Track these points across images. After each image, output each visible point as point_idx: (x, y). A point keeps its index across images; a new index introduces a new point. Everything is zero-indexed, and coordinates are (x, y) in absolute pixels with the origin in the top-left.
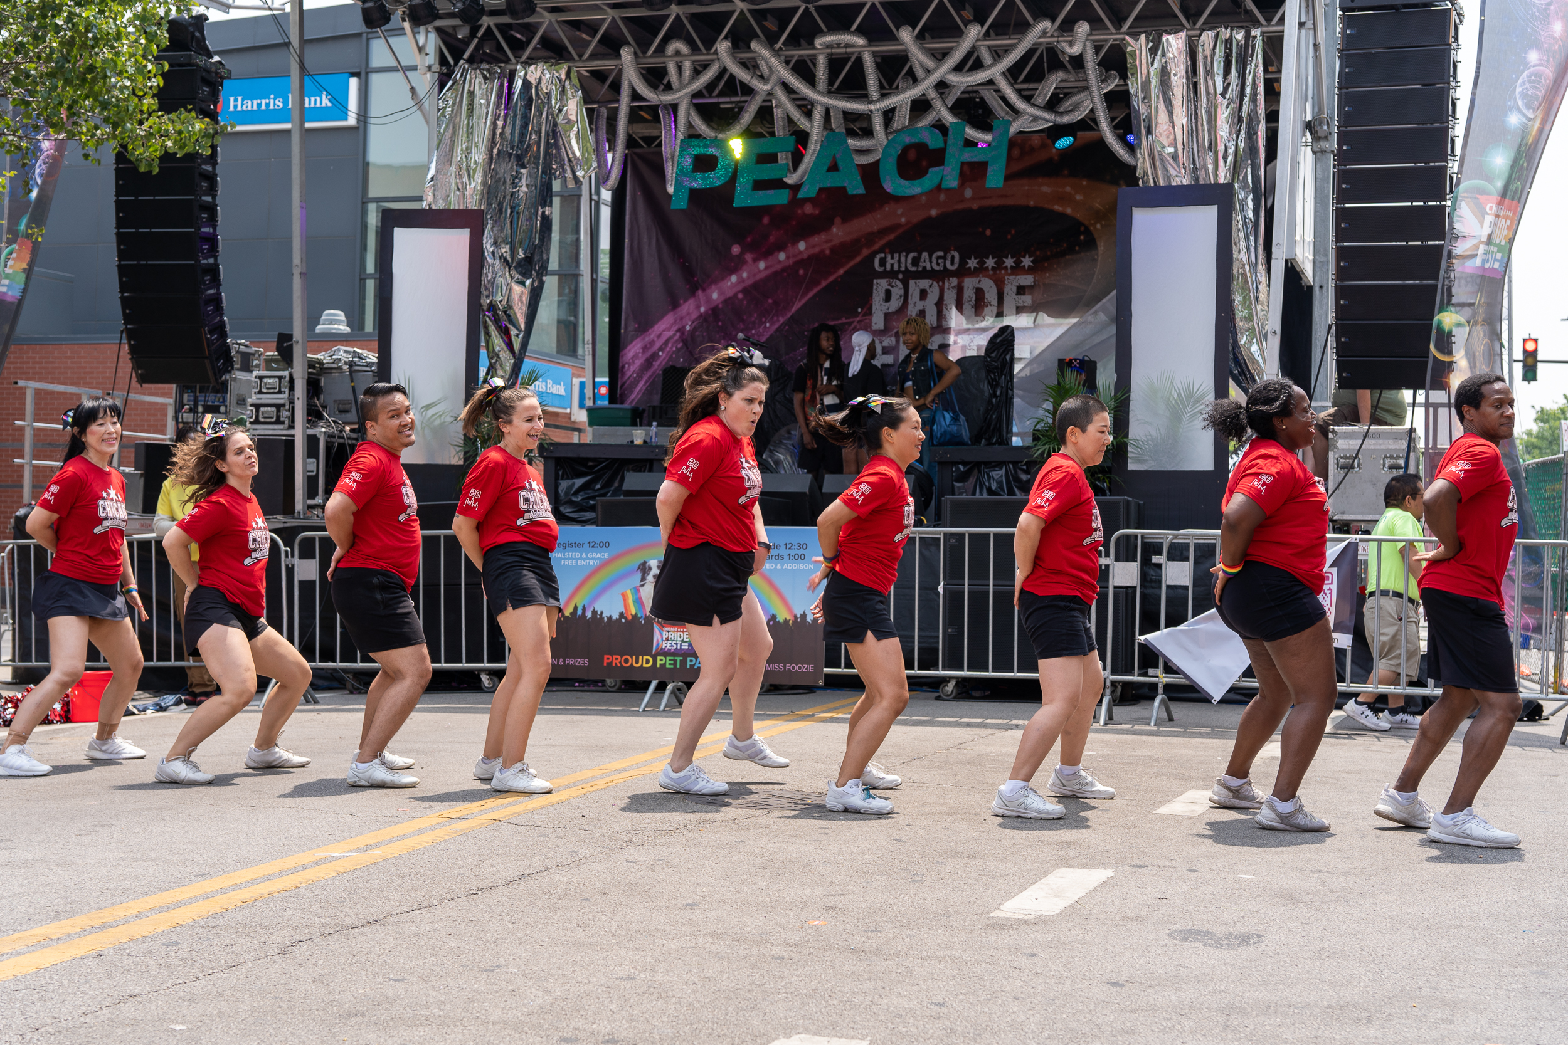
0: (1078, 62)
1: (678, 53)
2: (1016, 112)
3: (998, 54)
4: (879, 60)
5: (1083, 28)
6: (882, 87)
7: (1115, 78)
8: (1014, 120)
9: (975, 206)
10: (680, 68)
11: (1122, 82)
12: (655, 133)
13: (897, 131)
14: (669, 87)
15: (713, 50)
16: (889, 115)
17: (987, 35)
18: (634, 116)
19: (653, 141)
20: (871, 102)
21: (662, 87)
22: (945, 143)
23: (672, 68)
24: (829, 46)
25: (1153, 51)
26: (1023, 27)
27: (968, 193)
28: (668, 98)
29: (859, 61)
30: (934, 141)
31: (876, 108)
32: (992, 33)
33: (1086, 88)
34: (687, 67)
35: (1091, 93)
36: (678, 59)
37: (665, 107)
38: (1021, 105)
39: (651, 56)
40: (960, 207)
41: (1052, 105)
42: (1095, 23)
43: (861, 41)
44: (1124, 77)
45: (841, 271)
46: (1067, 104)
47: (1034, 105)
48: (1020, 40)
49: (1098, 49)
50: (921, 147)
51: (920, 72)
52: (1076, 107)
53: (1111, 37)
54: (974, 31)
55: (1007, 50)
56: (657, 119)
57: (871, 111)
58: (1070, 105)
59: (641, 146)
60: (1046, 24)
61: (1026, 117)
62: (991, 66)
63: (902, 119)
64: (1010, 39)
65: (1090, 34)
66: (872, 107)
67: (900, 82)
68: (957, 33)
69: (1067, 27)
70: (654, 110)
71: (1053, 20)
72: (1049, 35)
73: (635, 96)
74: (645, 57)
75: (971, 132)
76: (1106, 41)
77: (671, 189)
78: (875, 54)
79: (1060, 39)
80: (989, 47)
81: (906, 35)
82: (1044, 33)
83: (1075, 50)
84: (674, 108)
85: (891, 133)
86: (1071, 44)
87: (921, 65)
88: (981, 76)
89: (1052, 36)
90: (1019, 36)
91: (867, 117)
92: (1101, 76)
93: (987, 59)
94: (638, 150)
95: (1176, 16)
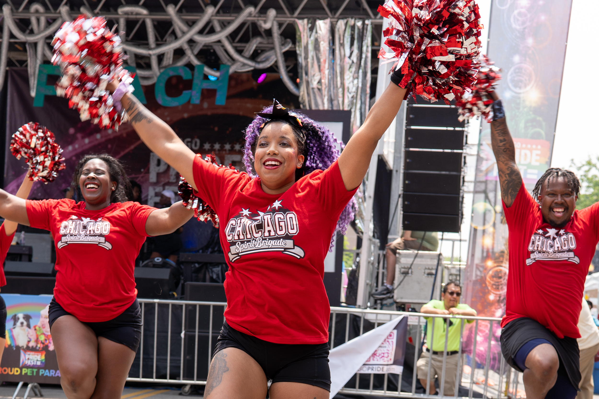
0: (269, 33)
1: (37, 11)
2: (233, 60)
3: (224, 25)
4: (156, 23)
5: (272, 13)
6: (157, 40)
7: (289, 43)
8: (233, 64)
9: (209, 113)
10: (38, 20)
11: (293, 46)
12: (24, 58)
13: (165, 67)
14: (32, 32)
15: (58, 11)
16: (160, 58)
17: (218, 12)
18: (12, 47)
19: (23, 63)
20: (150, 49)
21: (28, 31)
22: (193, 75)
23: (34, 20)
24: (126, 13)
25: (311, 29)
26: (238, 10)
27: (206, 105)
28: (31, 39)
29: (144, 24)
30: (186, 75)
31: (154, 53)
32: (221, 12)
33: (273, 48)
34: (43, 20)
35: (276, 52)
36: (37, 15)
37: (30, 44)
38: (236, 56)
39: (21, 12)
40: (200, 113)
41: (254, 57)
42: (279, 9)
43: (145, 12)
44: (294, 43)
45: (132, 147)
46: (262, 57)
47: (243, 57)
48: (236, 18)
49: (280, 25)
50: (179, 78)
51: (179, 33)
52: (267, 59)
53: (288, 19)
54: (210, 11)
55: (229, 23)
56: (25, 50)
57: (150, 55)
58: (264, 58)
59: (16, 66)
60: (251, 9)
61: (239, 63)
62: (220, 32)
63: (168, 60)
64: (230, 16)
65: (276, 17)
66: (151, 52)
67: (168, 38)
68: (201, 10)
69: (263, 11)
70: (23, 44)
71: (255, 6)
72: (253, 15)
73: (12, 36)
74: (17, 12)
75: (207, 70)
76: (286, 21)
77: (33, 94)
78: (153, 20)
79: (260, 18)
80: (219, 21)
81: (171, 10)
82: (250, 15)
83: (267, 26)
84: (35, 45)
85: (163, 68)
86: (265, 22)
87: (180, 29)
88: (213, 38)
89: (255, 16)
90: (236, 15)
91: (148, 58)
92: (282, 41)
93: (218, 27)
94: (15, 68)
95: (323, 9)
